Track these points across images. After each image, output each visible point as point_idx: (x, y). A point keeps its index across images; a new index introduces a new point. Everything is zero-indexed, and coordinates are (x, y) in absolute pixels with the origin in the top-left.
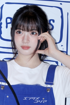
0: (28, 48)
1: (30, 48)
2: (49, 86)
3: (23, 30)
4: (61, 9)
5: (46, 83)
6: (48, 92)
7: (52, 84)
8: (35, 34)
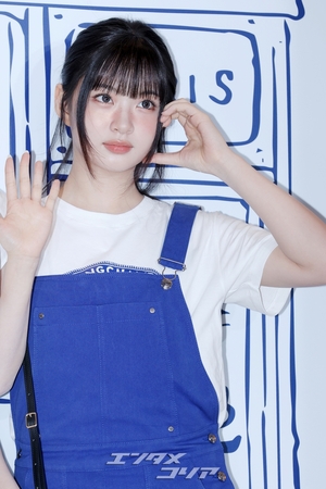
0: (127, 147)
1: (133, 151)
2: (169, 271)
3: (118, 92)
4: (252, 37)
5: (162, 262)
6: (165, 287)
7: (181, 268)
8: (151, 106)
